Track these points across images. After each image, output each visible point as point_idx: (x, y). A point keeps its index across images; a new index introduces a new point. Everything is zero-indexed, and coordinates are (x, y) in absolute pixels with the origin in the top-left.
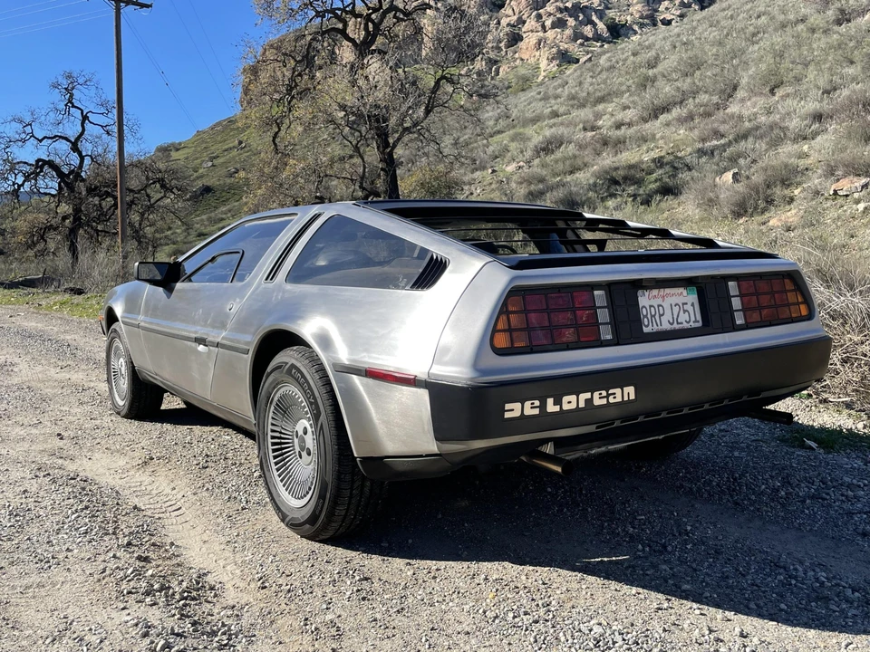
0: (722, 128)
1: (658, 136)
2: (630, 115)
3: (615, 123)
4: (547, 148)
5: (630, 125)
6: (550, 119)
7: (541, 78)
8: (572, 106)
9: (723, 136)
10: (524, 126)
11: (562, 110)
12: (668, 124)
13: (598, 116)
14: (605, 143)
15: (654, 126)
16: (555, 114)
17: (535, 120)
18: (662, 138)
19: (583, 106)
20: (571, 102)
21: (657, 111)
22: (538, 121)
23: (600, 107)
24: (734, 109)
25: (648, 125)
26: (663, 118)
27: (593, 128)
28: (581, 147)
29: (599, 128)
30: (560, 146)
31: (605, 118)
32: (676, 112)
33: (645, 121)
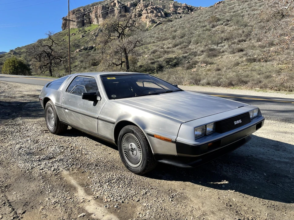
0: (187, 51)
1: (176, 51)
2: (170, 46)
3: (167, 47)
4: (154, 52)
5: (170, 48)
6: (153, 43)
7: (147, 27)
8: (158, 41)
9: (187, 53)
10: (147, 44)
11: (155, 41)
12: (178, 49)
13: (164, 44)
14: (165, 52)
15: (175, 49)
16: (154, 42)
17: (149, 43)
18: (177, 52)
19: (160, 41)
20: (157, 39)
21: (175, 46)
22: (150, 44)
23: (164, 42)
24: (190, 47)
25: (174, 49)
26: (177, 47)
27: (163, 48)
28: (161, 52)
29: (164, 48)
30: (157, 51)
31: (165, 45)
32: (179, 46)
33: (173, 47)
